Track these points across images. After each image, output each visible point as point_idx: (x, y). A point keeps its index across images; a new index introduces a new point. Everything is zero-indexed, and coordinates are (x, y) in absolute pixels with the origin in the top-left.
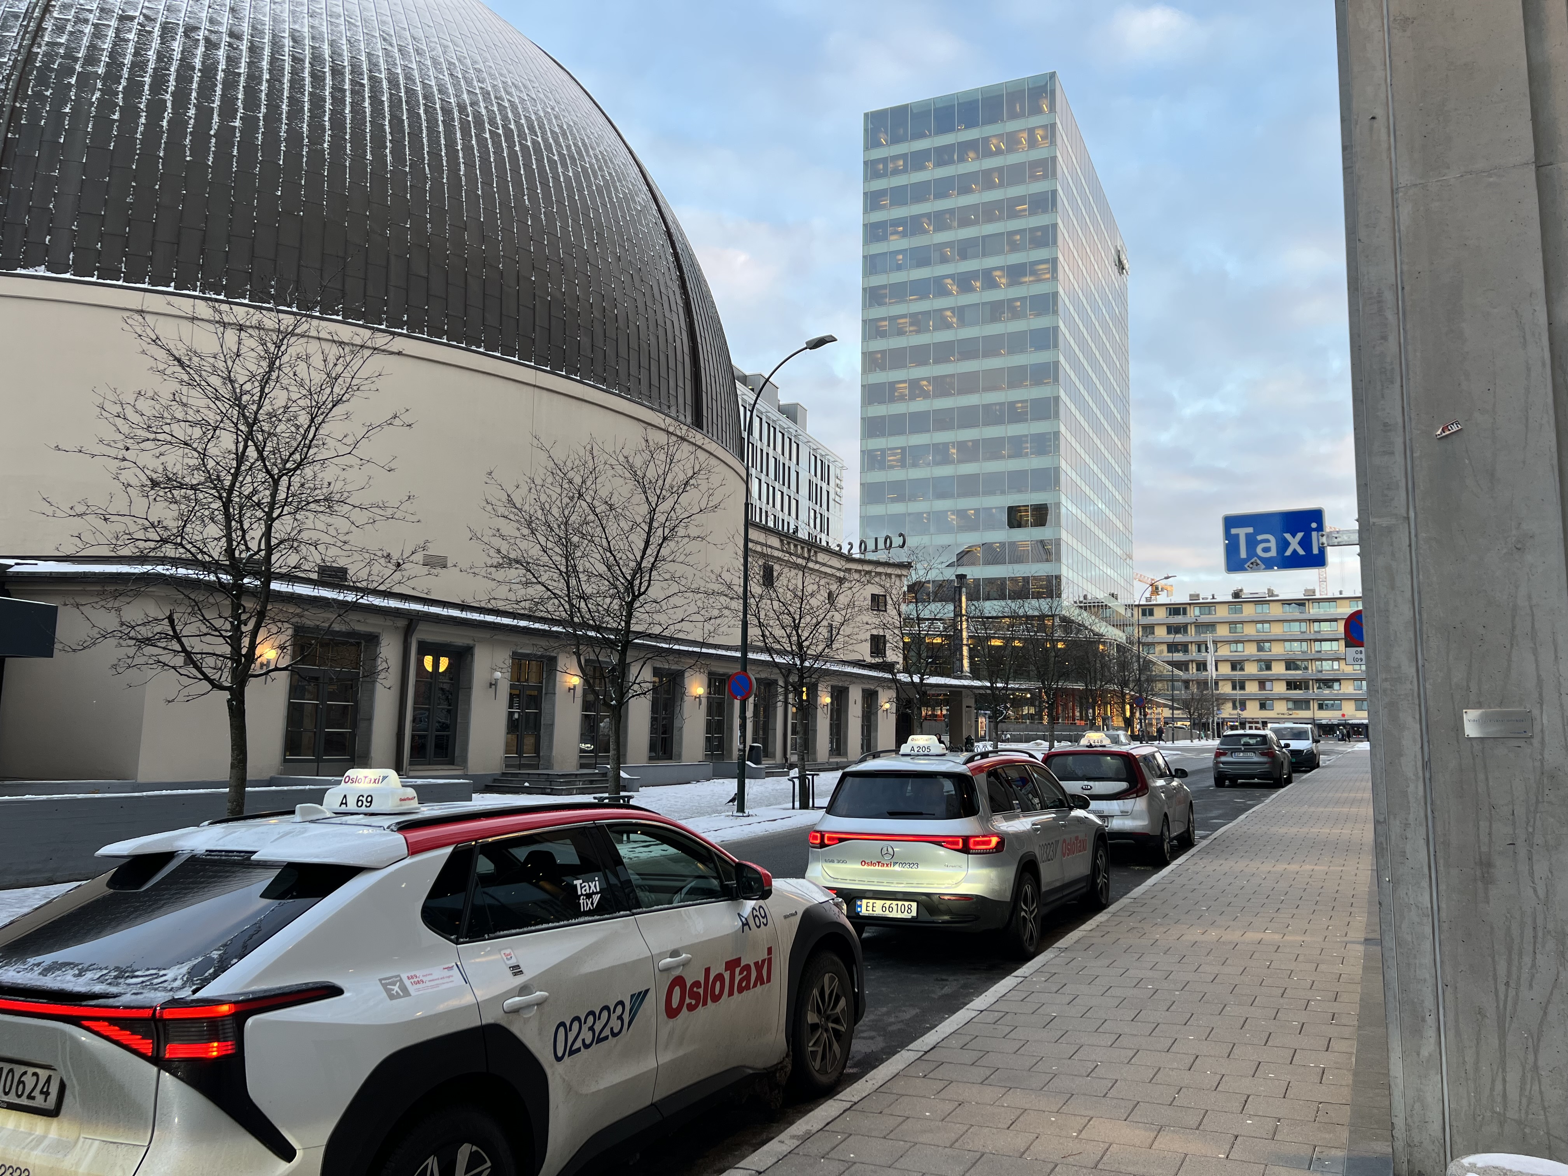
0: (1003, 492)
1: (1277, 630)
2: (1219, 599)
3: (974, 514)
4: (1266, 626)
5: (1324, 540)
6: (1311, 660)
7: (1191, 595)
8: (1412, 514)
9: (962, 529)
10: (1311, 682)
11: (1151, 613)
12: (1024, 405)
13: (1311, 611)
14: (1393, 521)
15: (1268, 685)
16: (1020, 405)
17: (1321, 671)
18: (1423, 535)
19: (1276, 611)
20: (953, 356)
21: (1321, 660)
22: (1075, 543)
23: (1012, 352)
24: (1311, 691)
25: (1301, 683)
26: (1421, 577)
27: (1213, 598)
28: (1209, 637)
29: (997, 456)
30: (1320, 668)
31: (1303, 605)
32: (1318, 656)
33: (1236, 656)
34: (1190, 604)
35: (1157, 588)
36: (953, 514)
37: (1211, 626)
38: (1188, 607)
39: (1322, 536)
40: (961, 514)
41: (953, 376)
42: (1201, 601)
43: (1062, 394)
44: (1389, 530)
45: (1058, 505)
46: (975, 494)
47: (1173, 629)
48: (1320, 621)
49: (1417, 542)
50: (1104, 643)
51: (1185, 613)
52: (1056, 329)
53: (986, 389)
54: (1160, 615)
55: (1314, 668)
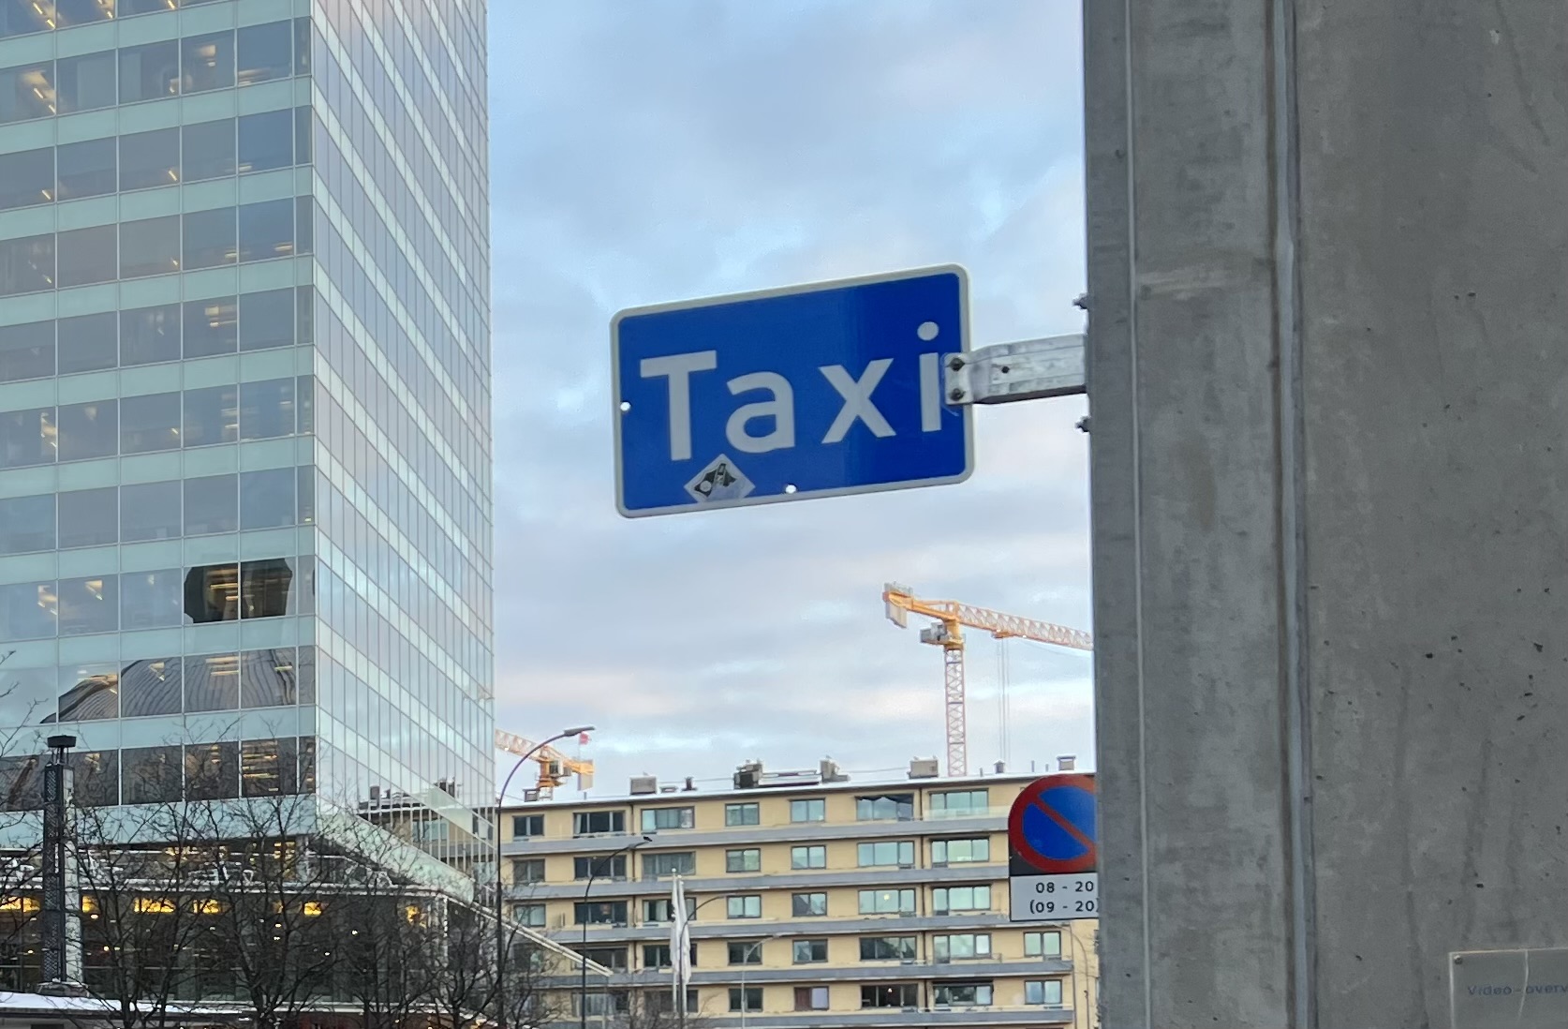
0: (173, 534)
1: (842, 862)
2: (702, 789)
3: (103, 591)
4: (817, 852)
5: (963, 380)
6: (924, 932)
7: (634, 782)
8: (1286, 249)
9: (72, 627)
10: (921, 988)
11: (538, 829)
12: (229, 309)
13: (926, 813)
14: (1217, 279)
15: (817, 995)
16: (215, 310)
17: (947, 961)
18: (1323, 321)
19: (840, 815)
20: (50, 188)
21: (947, 932)
22: (349, 658)
23: (195, 173)
24: (921, 1009)
25: (896, 989)
26: (1312, 476)
27: (689, 788)
28: (675, 884)
29: (156, 442)
30: (944, 953)
31: (907, 799)
32: (941, 923)
33: (740, 928)
34: (631, 804)
35: (554, 769)
36: (49, 591)
37: (682, 856)
38: (628, 810)
39: (957, 366)
40: (71, 589)
41: (47, 238)
42: (659, 795)
43: (321, 281)
44: (1201, 310)
45: (309, 561)
46: (104, 538)
47: (588, 866)
48: (946, 838)
49: (1300, 350)
50: (416, 901)
51: (619, 826)
52: (305, 112)
53: (132, 272)
54: (559, 831)
55: (929, 953)
